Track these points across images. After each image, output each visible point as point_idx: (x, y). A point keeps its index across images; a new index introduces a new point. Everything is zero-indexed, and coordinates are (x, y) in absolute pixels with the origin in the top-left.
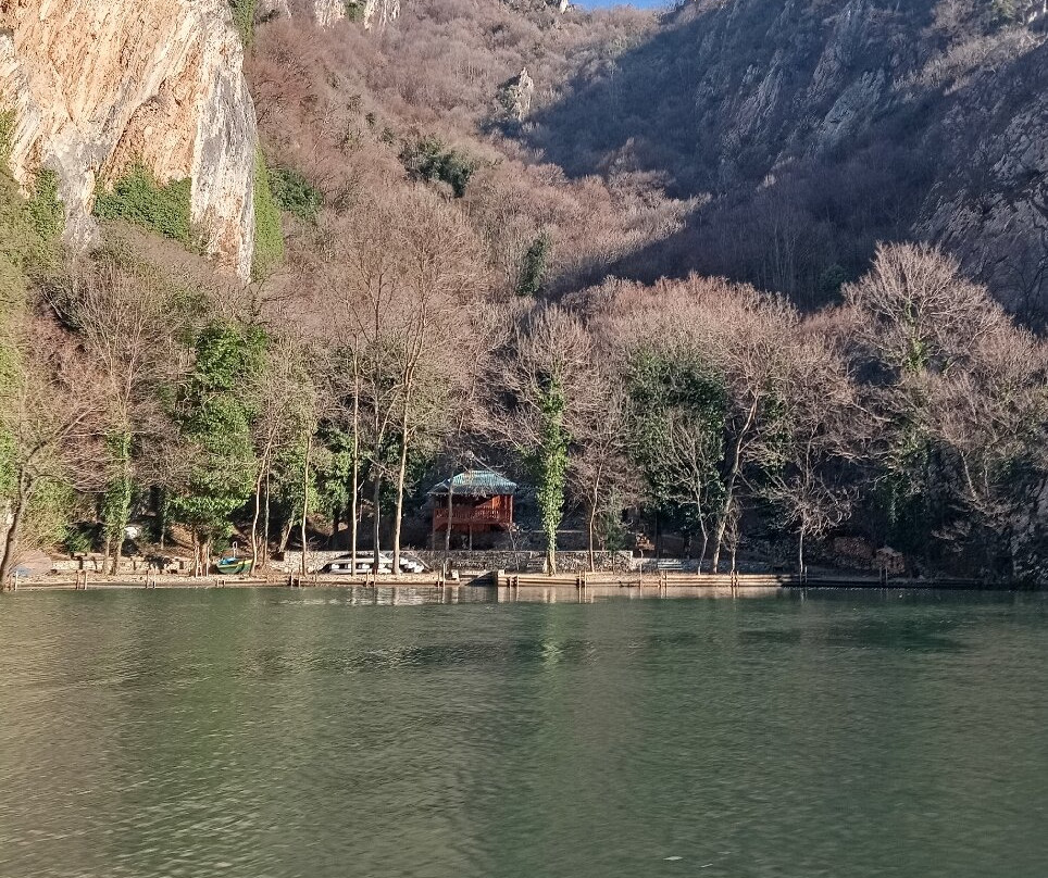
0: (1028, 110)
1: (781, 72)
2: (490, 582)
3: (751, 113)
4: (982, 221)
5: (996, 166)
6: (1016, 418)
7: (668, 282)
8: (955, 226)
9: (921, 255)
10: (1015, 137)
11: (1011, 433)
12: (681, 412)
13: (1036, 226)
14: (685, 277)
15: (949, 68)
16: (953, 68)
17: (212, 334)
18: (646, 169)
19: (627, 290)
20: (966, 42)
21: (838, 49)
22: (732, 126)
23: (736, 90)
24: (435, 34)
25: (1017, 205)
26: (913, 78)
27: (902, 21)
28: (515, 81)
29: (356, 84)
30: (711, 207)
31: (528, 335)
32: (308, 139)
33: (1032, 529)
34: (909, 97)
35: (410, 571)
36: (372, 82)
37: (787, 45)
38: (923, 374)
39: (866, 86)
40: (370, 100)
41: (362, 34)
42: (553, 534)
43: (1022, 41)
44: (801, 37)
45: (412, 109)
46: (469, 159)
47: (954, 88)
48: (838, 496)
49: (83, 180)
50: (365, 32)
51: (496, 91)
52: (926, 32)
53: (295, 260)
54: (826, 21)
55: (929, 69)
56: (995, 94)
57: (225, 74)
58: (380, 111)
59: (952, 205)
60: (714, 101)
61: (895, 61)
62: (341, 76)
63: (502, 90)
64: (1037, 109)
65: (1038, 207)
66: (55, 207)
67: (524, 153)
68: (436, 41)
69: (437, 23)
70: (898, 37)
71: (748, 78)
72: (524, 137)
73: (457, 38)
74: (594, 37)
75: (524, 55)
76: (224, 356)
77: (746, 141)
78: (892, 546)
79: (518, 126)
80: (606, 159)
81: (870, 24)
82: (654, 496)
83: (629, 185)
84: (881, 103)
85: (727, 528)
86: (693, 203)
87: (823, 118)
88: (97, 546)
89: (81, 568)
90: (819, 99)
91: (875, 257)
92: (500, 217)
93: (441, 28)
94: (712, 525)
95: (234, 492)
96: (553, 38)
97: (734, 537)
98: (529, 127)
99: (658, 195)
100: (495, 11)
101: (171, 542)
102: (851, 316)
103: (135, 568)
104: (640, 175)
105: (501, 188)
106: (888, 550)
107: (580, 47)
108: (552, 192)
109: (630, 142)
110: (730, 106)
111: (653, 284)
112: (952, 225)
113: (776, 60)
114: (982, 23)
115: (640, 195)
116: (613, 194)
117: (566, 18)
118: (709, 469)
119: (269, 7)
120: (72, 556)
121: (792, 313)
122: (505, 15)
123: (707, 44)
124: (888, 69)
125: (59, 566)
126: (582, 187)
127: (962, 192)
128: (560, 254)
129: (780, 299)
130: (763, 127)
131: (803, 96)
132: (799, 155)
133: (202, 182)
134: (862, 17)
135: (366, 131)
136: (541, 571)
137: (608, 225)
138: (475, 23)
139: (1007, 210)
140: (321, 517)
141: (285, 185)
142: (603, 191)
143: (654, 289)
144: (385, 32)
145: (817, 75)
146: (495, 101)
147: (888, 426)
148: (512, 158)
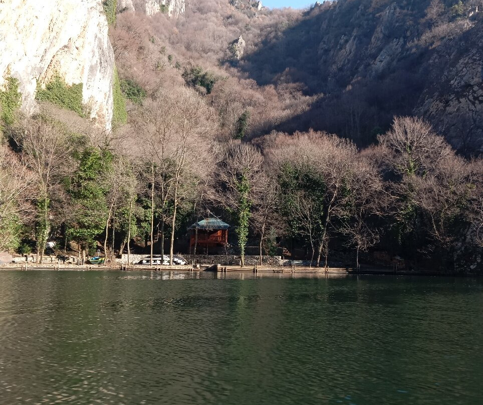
0: (467, 56)
1: (357, 39)
2: (214, 269)
3: (342, 57)
4: (445, 107)
5: (452, 82)
6: (455, 198)
7: (299, 133)
8: (433, 110)
9: (414, 122)
10: (460, 69)
11: (453, 204)
12: (303, 193)
13: (469, 110)
14: (307, 131)
15: (432, 37)
16: (434, 37)
17: (87, 154)
18: (294, 82)
19: (281, 137)
20: (440, 25)
21: (383, 28)
22: (334, 63)
23: (337, 47)
24: (201, 19)
25: (461, 100)
26: (416, 42)
27: (411, 15)
28: (236, 41)
29: (163, 41)
30: (323, 99)
31: (232, 157)
32: (140, 66)
33: (463, 248)
34: (414, 50)
35: (179, 264)
36: (171, 41)
37: (360, 26)
38: (414, 176)
39: (395, 45)
40: (170, 49)
41: (167, 19)
42: (243, 248)
43: (466, 25)
44: (366, 22)
45: (189, 54)
46: (214, 76)
47: (434, 46)
48: (373, 232)
49: (30, 83)
50: (168, 18)
51: (228, 46)
52: (423, 21)
53: (132, 122)
54: (377, 15)
55: (423, 37)
56: (453, 49)
57: (99, 35)
58: (174, 54)
59: (432, 100)
60: (327, 51)
61: (408, 34)
62: (156, 38)
63: (230, 45)
64: (471, 56)
65: (470, 101)
66: (17, 95)
67: (239, 74)
68: (201, 22)
69: (202, 14)
70: (409, 23)
71: (342, 41)
72: (240, 67)
73: (211, 21)
74: (273, 22)
75: (241, 30)
76: (92, 164)
77: (341, 69)
78: (399, 256)
79: (237, 61)
80: (276, 77)
81: (397, 17)
82: (291, 231)
83: (287, 89)
84: (402, 53)
85: (324, 246)
86: (315, 97)
87: (375, 59)
88: (34, 251)
89: (26, 260)
90: (373, 51)
91: (393, 123)
92: (227, 103)
93: (203, 16)
94: (317, 245)
95: (97, 227)
96: (255, 22)
97: (327, 250)
98: (242, 62)
99: (299, 94)
100: (228, 9)
101: (70, 249)
102: (382, 150)
103: (52, 261)
104: (291, 85)
105: (227, 90)
106: (398, 258)
107: (266, 26)
108: (250, 92)
109: (287, 69)
110: (334, 54)
111: (293, 134)
112: (431, 109)
113: (354, 34)
114: (448, 17)
115: (291, 93)
116: (279, 93)
117: (261, 13)
118: (316, 219)
119: (124, 6)
120: (23, 255)
121: (354, 148)
122: (233, 11)
123: (324, 26)
124: (405, 37)
125: (17, 259)
126: (265, 90)
127: (436, 94)
128: (253, 120)
129: (348, 141)
130: (348, 63)
131: (367, 49)
132: (365, 77)
133: (88, 85)
134: (393, 14)
135: (167, 63)
136: (238, 265)
137: (275, 107)
138: (219, 14)
139: (457, 102)
140: (139, 238)
141: (128, 87)
142: (274, 92)
143: (293, 136)
144: (178, 18)
145: (373, 40)
146: (227, 50)
147: (398, 201)
148: (233, 76)
